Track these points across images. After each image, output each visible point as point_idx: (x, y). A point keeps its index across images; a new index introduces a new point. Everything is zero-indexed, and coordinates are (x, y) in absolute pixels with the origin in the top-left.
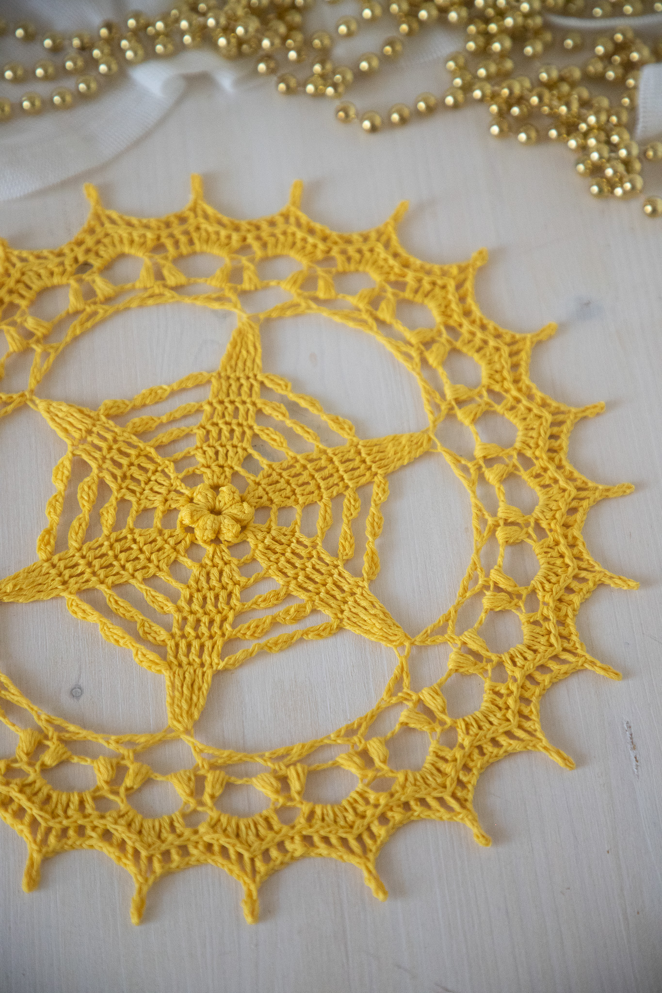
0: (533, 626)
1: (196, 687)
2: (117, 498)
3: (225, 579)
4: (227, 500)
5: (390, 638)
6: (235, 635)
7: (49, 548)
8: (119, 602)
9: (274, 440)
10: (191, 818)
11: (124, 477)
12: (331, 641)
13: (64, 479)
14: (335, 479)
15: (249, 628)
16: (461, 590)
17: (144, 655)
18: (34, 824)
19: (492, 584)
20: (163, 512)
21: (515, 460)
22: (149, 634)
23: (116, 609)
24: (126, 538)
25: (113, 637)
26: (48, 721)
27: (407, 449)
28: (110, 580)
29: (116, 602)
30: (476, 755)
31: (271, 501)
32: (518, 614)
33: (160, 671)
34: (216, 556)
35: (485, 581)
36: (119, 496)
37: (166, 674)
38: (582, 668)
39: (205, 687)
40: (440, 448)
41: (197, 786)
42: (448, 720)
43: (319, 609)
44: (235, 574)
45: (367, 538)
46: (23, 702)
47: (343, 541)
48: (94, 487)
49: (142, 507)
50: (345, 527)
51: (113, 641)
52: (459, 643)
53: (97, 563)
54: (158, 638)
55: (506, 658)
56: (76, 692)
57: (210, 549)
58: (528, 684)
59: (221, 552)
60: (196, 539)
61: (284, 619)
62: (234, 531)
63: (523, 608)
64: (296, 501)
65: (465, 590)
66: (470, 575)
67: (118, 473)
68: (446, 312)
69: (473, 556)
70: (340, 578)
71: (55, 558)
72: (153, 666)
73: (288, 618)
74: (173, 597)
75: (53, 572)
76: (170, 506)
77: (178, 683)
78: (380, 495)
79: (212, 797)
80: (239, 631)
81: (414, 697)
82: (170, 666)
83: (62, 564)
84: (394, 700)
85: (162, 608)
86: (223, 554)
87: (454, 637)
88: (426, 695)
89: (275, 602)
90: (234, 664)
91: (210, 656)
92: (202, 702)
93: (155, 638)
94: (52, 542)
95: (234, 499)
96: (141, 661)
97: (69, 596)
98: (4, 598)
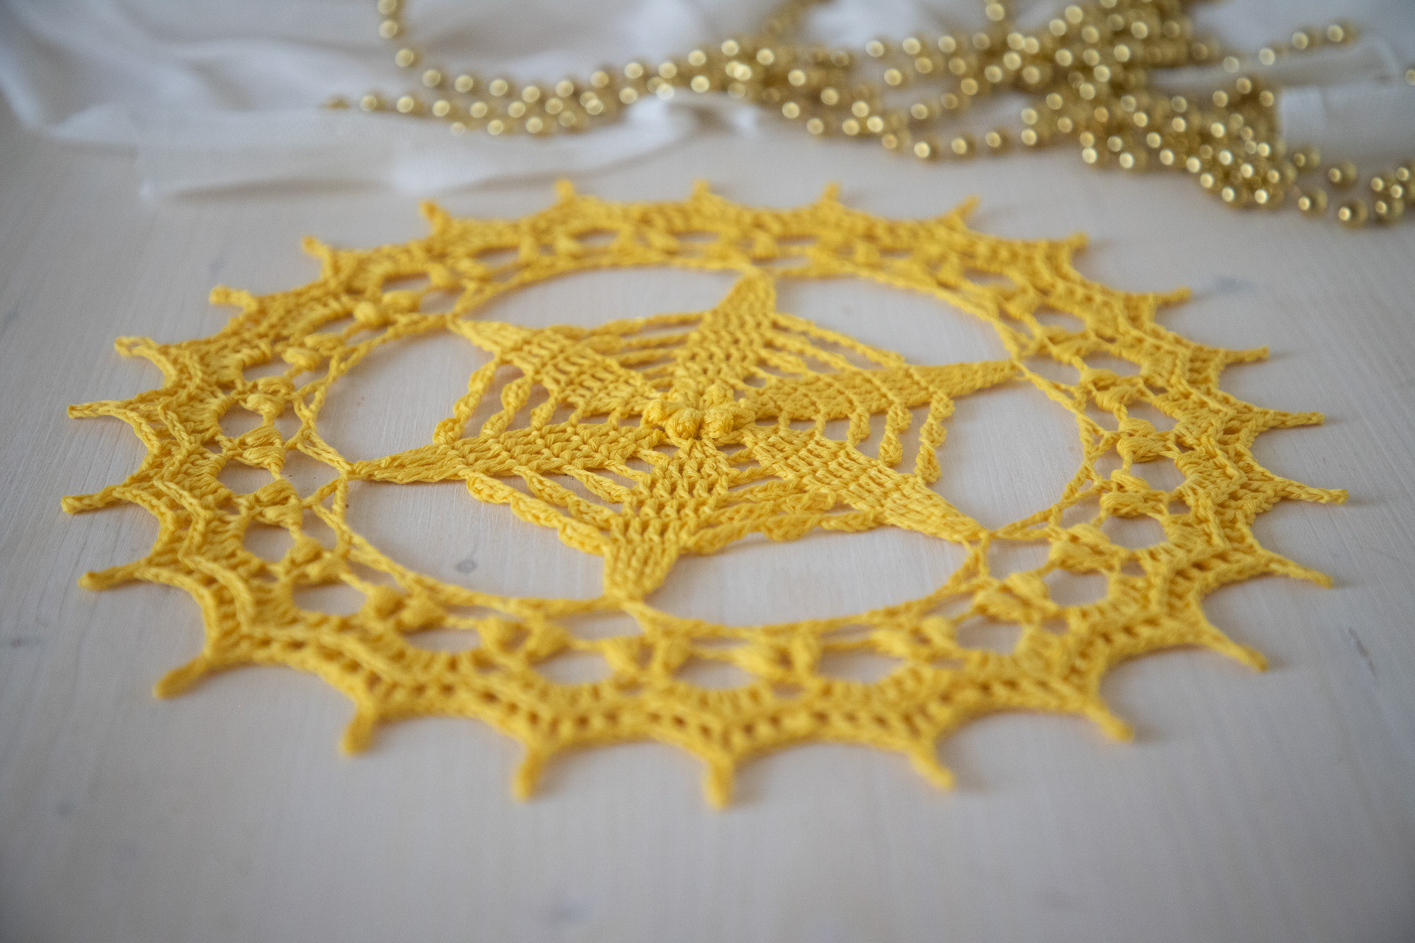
0: (1184, 528)
1: (651, 562)
2: (556, 399)
3: (707, 469)
4: (715, 398)
5: (957, 528)
6: (717, 517)
7: (450, 434)
8: (545, 483)
9: (789, 362)
10: (629, 687)
11: (571, 383)
12: (864, 538)
13: (485, 380)
14: (876, 395)
15: (738, 512)
16: (1066, 491)
17: (574, 529)
18: (373, 680)
19: (1114, 486)
20: (622, 414)
21: (1141, 385)
22: (586, 513)
23: (540, 491)
24: (564, 431)
25: (530, 512)
26: (419, 582)
27: (980, 373)
28: (534, 464)
29: (541, 482)
30: (1100, 644)
31: (780, 410)
32: (1158, 517)
33: (597, 547)
34: (694, 450)
35: (1105, 483)
36: (561, 396)
37: (607, 550)
38: (1266, 569)
39: (666, 561)
40: (1028, 375)
41: (644, 654)
42: (1052, 607)
43: (846, 502)
44: (720, 465)
45: (921, 443)
46: (383, 563)
47: (885, 446)
48: (526, 388)
49: (591, 408)
50: (889, 432)
51: (530, 518)
52: (1065, 536)
53: (517, 450)
54: (598, 518)
55: (1142, 554)
56: (466, 567)
57: (685, 444)
58: (1180, 580)
59: (702, 447)
60: (668, 437)
61: (794, 507)
62: (724, 418)
63: (1165, 511)
64: (817, 411)
65: (1072, 491)
66: (1079, 479)
67: (563, 378)
68: (1033, 275)
69: (1085, 462)
70: (879, 475)
71: (459, 443)
72: (587, 541)
73: (798, 507)
74: (629, 483)
75: (453, 452)
76: (632, 410)
77: (623, 555)
78: (941, 409)
79: (666, 666)
80: (723, 514)
81: (996, 583)
82: (615, 541)
83: (467, 448)
84: (964, 587)
85: (609, 494)
86: (706, 448)
87: (1058, 529)
88: (1015, 580)
89: (781, 493)
90: (711, 543)
91: (677, 535)
92: (659, 573)
93: (594, 518)
94: (457, 429)
95: (725, 396)
96: (571, 538)
97: (472, 474)
98: (376, 473)
